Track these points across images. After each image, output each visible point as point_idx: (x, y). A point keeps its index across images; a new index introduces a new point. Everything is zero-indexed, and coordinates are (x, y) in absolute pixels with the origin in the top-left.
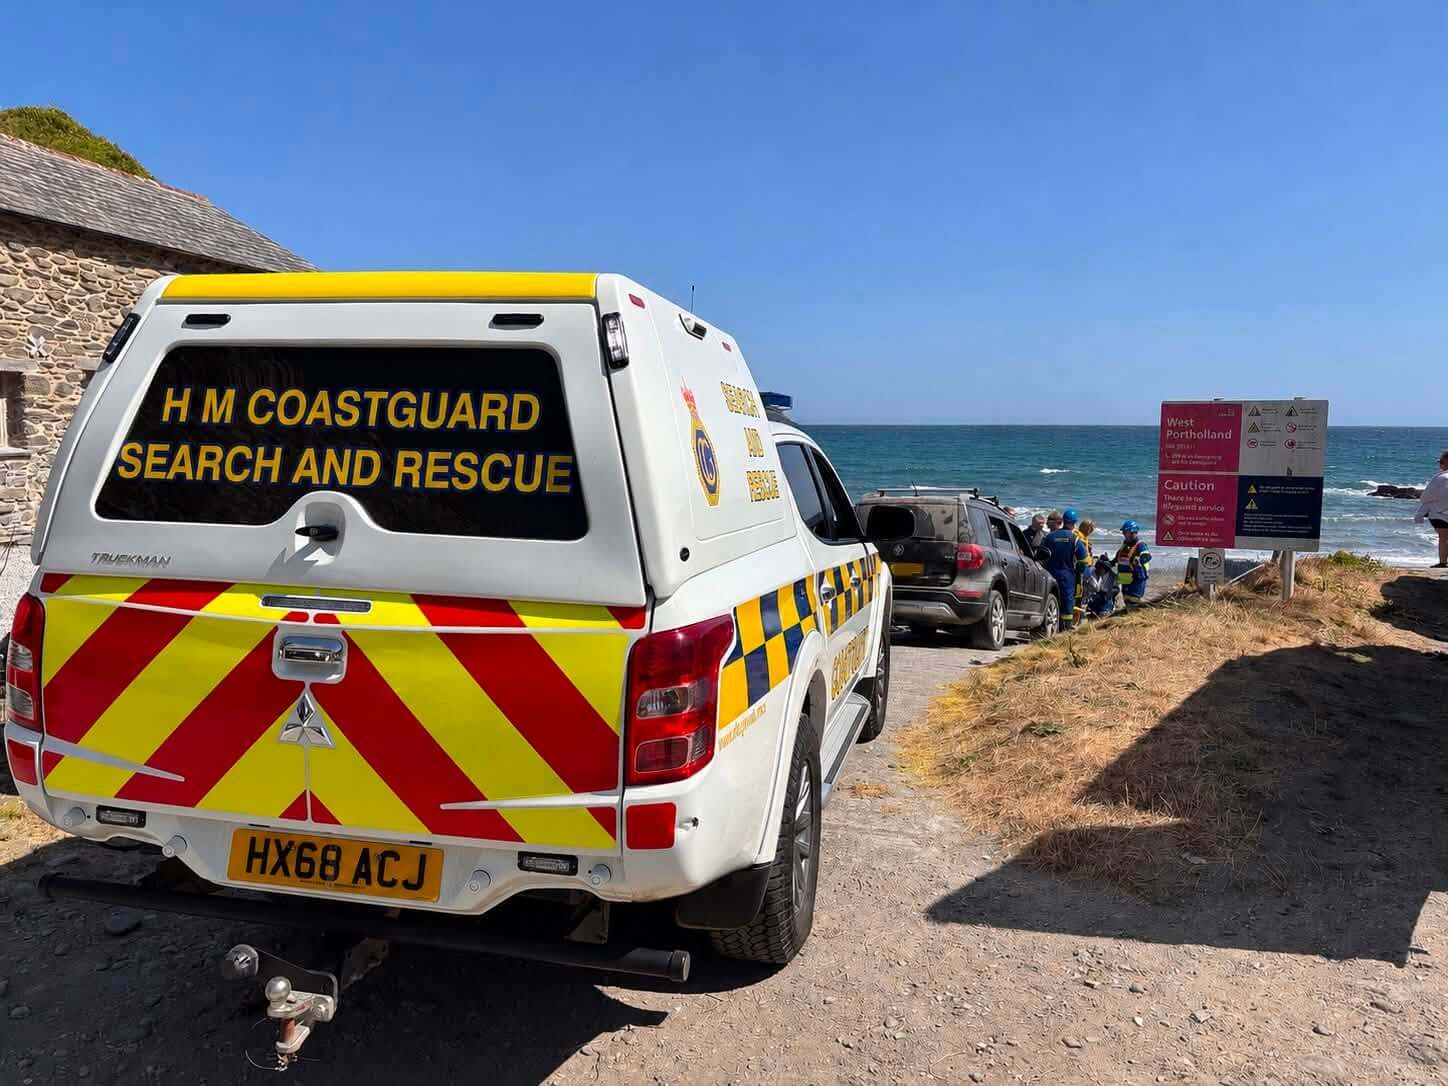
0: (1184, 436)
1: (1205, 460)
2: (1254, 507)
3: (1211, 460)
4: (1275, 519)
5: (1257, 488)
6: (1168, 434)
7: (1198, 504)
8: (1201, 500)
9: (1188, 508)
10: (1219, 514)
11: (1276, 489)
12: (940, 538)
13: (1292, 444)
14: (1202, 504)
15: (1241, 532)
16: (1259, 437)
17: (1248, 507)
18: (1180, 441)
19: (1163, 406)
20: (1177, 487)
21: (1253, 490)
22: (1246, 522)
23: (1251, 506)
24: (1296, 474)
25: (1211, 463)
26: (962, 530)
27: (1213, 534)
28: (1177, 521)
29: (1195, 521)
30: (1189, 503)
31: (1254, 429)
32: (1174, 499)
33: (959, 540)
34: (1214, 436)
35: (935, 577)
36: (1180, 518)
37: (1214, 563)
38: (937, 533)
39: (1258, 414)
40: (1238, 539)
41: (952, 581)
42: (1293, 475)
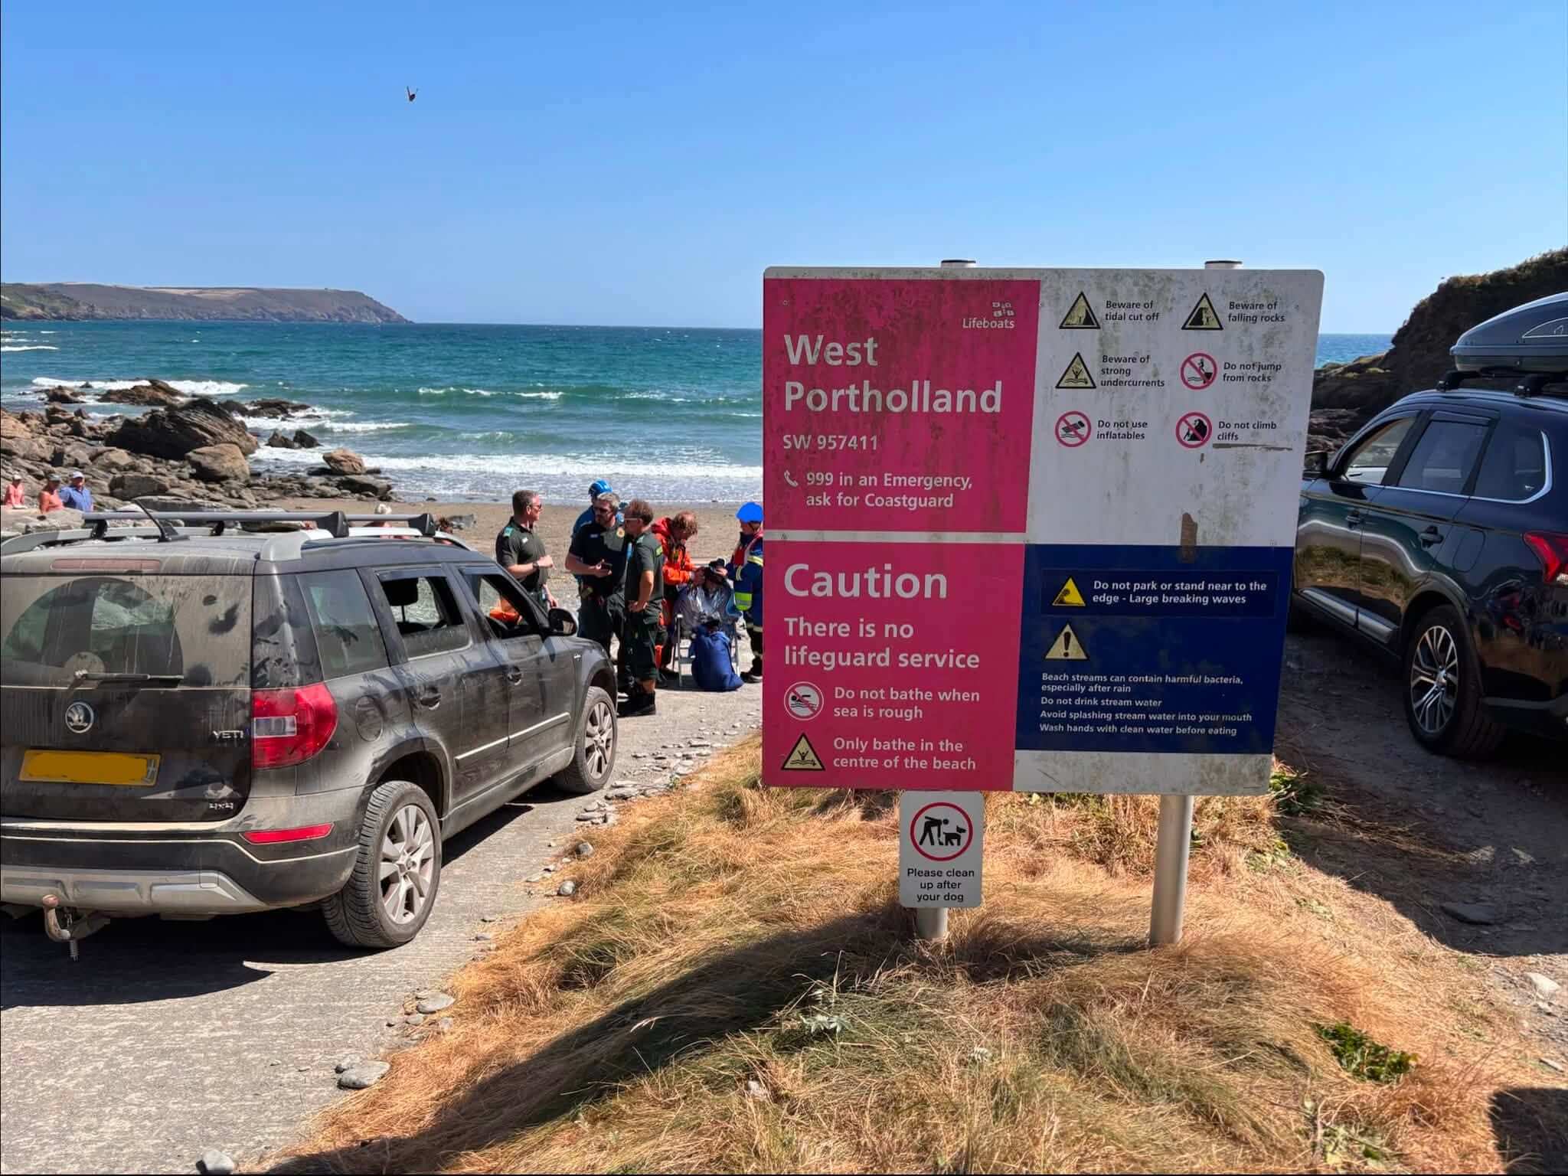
0: (844, 400)
1: (918, 492)
2: (1076, 652)
3: (938, 492)
4: (1142, 691)
5: (1086, 592)
6: (789, 398)
7: (899, 646)
8: (907, 631)
9: (860, 660)
10: (961, 679)
11: (1146, 593)
12: (200, 676)
13: (1201, 431)
14: (910, 647)
15: (1031, 737)
16: (1095, 405)
17: (1057, 652)
18: (829, 422)
19: (768, 284)
20: (824, 586)
21: (1073, 596)
22: (1044, 700)
23: (1065, 648)
24: (1209, 536)
25: (933, 502)
26: (263, 650)
27: (945, 745)
28: (830, 702)
29: (889, 704)
30: (869, 646)
31: (1076, 376)
32: (819, 629)
33: (255, 681)
34: (945, 402)
35: (190, 793)
36: (841, 693)
37: (950, 837)
38: (188, 662)
39: (1090, 321)
40: (1026, 761)
41: (240, 805)
42: (1200, 542)
